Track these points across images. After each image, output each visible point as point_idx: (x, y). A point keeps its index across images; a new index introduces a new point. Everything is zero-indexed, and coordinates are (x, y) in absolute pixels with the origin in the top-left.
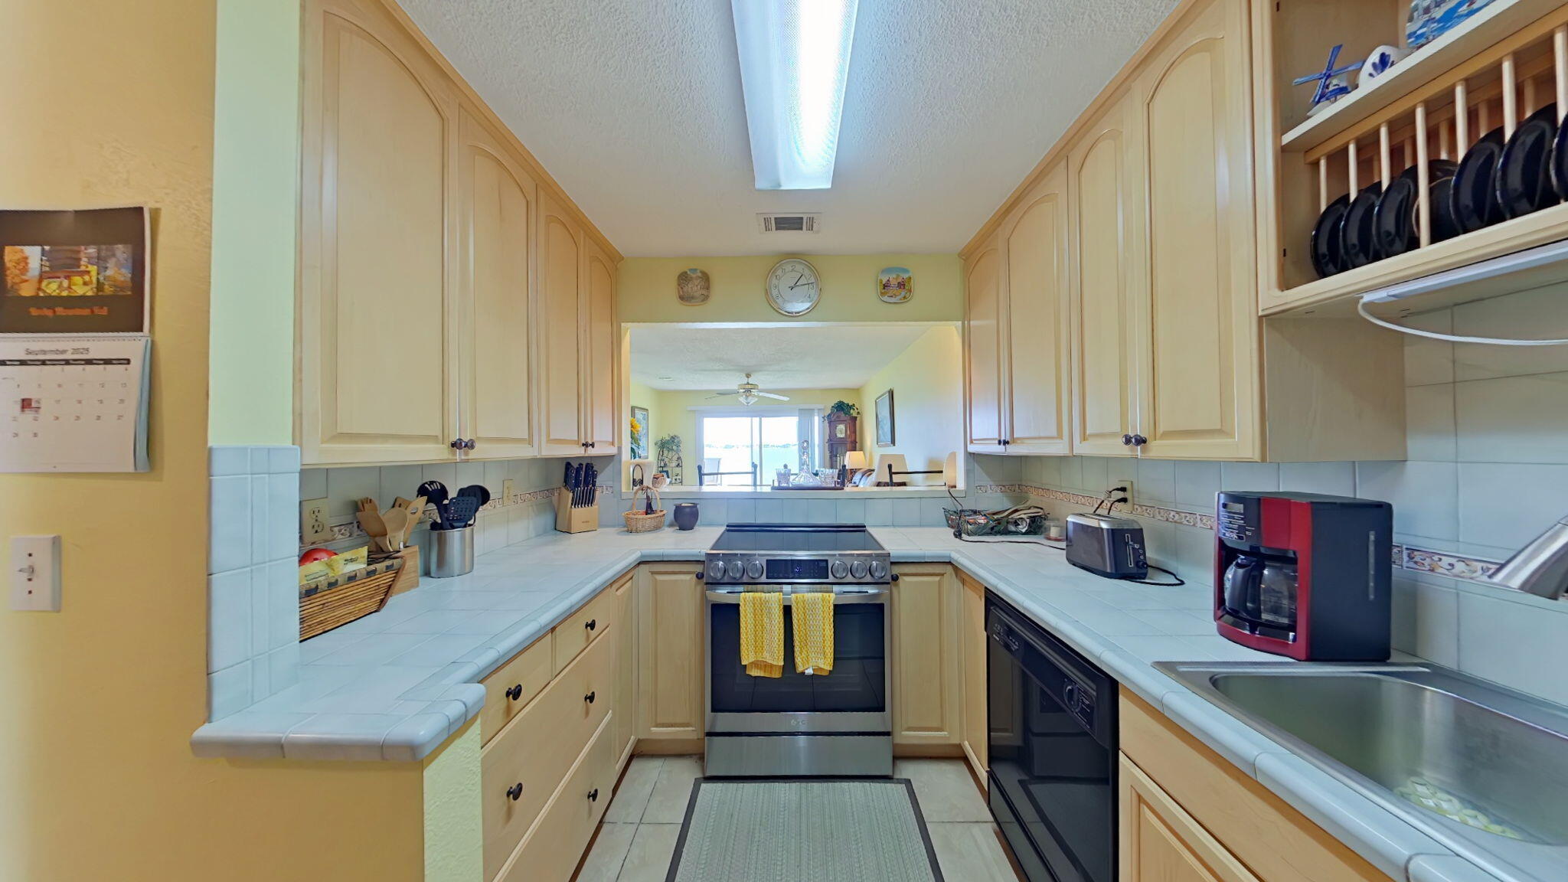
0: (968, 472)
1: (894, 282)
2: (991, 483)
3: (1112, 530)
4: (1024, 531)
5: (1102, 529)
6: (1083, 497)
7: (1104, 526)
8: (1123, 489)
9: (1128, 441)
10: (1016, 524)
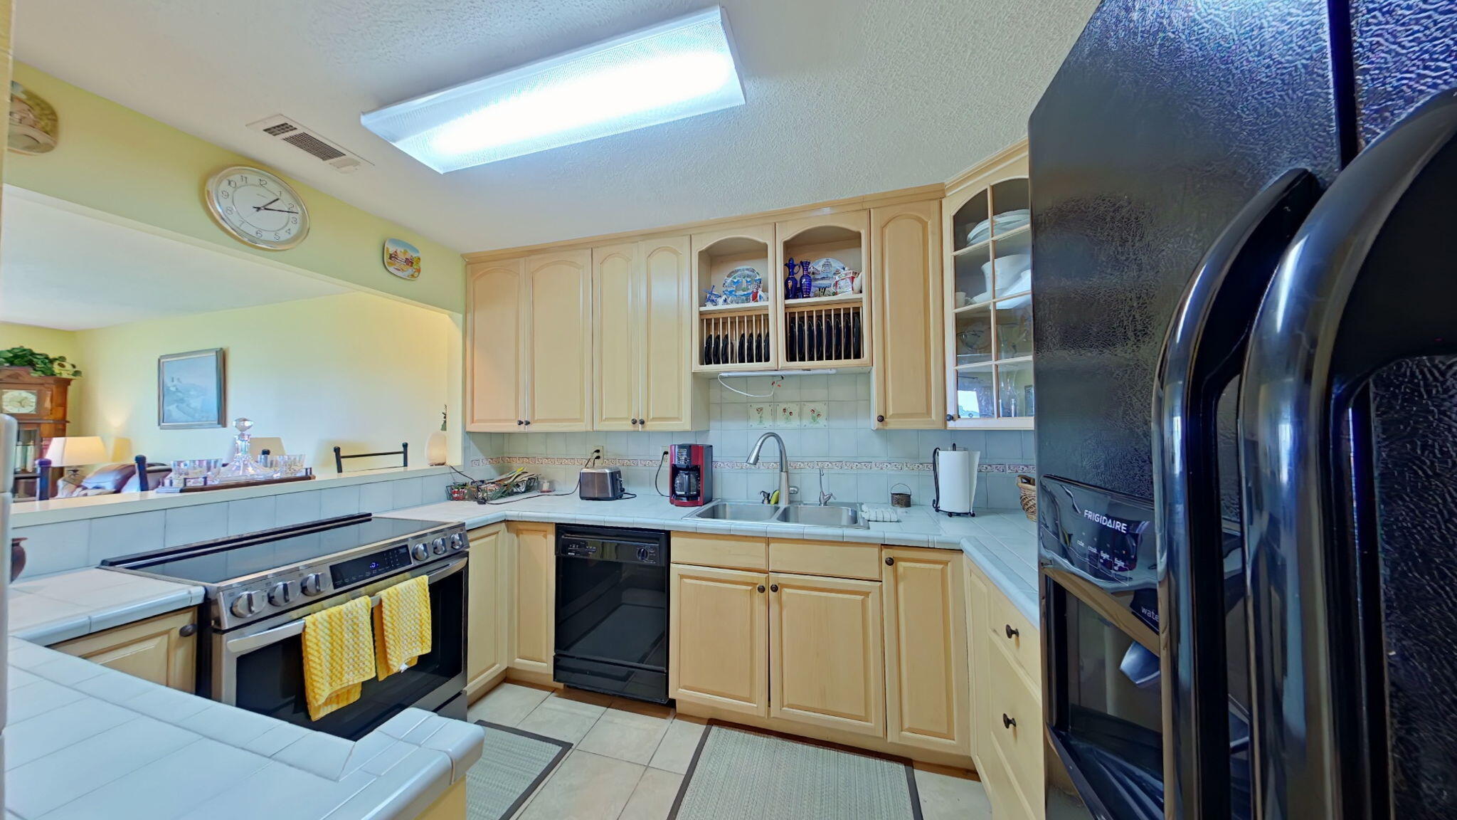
0: (465, 449)
1: (402, 257)
2: (483, 457)
3: (612, 473)
4: (523, 490)
5: (607, 473)
6: (567, 459)
7: (607, 471)
8: (598, 451)
9: (634, 422)
10: (518, 486)
